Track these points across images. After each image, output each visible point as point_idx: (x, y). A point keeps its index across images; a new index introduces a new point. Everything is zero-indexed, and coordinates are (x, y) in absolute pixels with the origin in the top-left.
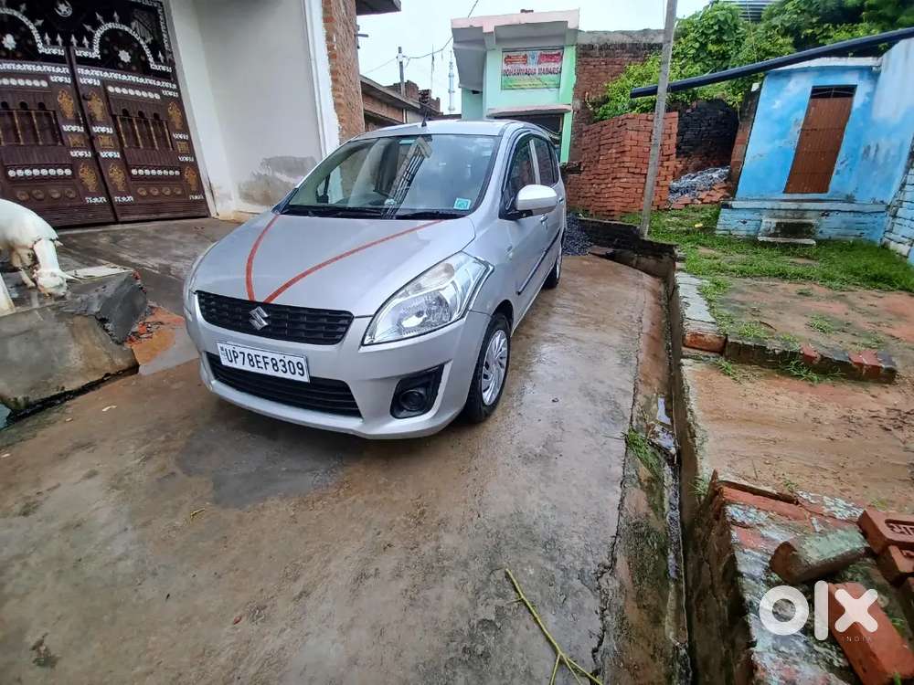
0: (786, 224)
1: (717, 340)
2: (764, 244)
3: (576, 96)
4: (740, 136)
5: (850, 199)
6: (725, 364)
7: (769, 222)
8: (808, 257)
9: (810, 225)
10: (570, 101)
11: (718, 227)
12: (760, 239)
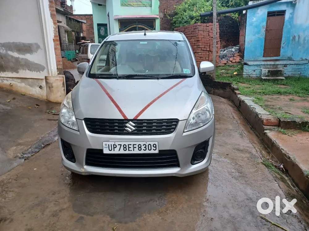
0: (272, 71)
1: (276, 121)
2: (265, 80)
3: (160, 11)
4: (241, 33)
5: (290, 59)
6: (282, 130)
7: (265, 71)
8: (284, 85)
9: (281, 71)
10: (158, 13)
11: (244, 73)
12: (263, 78)
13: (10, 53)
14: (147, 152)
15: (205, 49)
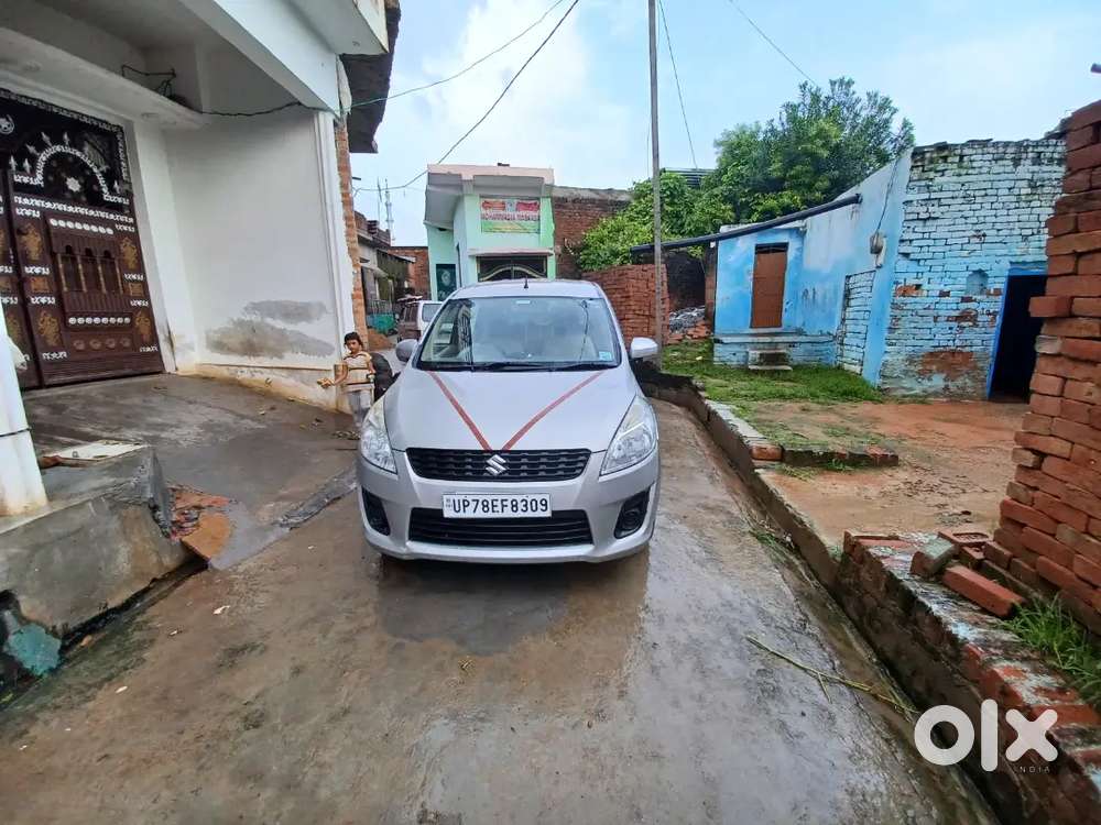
0: (767, 355)
1: (777, 451)
2: (756, 372)
3: (556, 242)
4: (708, 283)
5: (800, 332)
6: (788, 468)
7: (754, 354)
8: (790, 380)
9: (784, 354)
11: (715, 359)
12: (751, 367)
13: (269, 320)
14: (530, 514)
15: (641, 313)
